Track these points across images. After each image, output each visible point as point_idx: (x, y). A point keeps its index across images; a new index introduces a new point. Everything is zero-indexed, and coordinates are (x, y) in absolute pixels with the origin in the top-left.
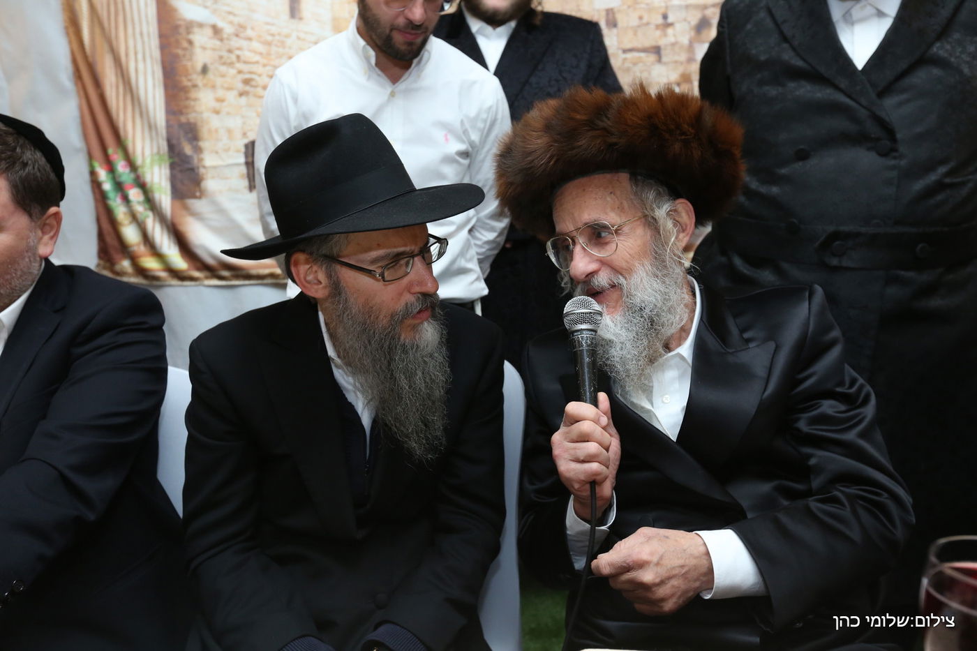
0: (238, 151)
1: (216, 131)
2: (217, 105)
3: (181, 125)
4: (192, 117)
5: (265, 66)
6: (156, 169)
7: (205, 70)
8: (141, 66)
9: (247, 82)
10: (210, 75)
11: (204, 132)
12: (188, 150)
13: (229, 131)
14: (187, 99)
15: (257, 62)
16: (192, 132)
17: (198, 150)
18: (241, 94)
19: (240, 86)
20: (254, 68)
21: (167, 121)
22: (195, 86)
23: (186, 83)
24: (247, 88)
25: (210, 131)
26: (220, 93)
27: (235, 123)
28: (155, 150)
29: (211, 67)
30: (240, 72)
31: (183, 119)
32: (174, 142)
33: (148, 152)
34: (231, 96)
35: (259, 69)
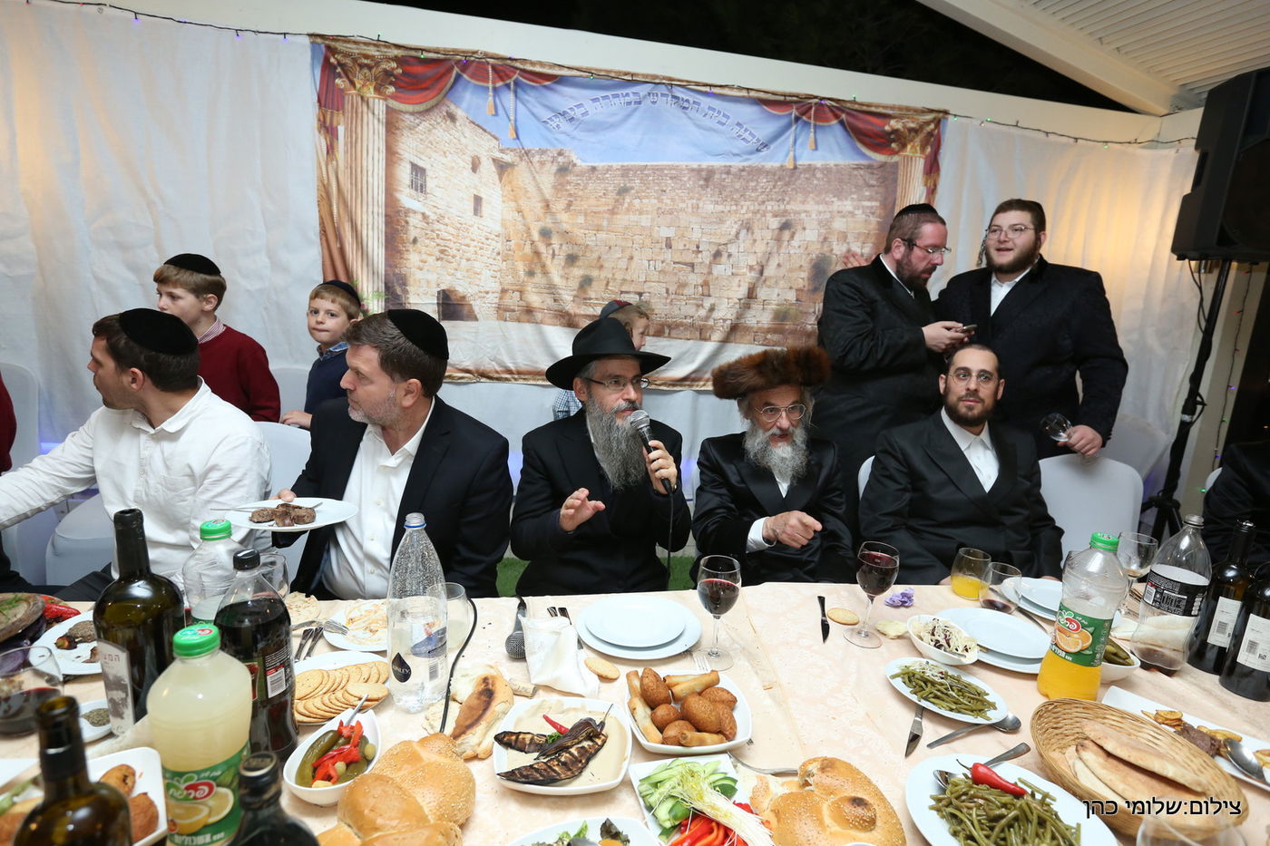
0: (433, 295)
1: (419, 281)
2: (421, 264)
3: (395, 274)
4: (404, 271)
5: (455, 243)
6: (376, 302)
7: (415, 241)
8: (370, 232)
9: (442, 252)
10: (418, 244)
11: (411, 281)
12: (399, 291)
13: (428, 282)
14: (401, 258)
15: (450, 240)
16: (403, 281)
17: (406, 292)
18: (438, 260)
19: (438, 254)
20: (448, 243)
21: (386, 271)
22: (408, 251)
23: (401, 247)
24: (442, 256)
25: (415, 280)
26: (424, 257)
27: (433, 277)
28: (376, 289)
29: (420, 240)
30: (438, 245)
31: (397, 271)
32: (390, 285)
33: (370, 290)
34: (431, 260)
35: (451, 245)
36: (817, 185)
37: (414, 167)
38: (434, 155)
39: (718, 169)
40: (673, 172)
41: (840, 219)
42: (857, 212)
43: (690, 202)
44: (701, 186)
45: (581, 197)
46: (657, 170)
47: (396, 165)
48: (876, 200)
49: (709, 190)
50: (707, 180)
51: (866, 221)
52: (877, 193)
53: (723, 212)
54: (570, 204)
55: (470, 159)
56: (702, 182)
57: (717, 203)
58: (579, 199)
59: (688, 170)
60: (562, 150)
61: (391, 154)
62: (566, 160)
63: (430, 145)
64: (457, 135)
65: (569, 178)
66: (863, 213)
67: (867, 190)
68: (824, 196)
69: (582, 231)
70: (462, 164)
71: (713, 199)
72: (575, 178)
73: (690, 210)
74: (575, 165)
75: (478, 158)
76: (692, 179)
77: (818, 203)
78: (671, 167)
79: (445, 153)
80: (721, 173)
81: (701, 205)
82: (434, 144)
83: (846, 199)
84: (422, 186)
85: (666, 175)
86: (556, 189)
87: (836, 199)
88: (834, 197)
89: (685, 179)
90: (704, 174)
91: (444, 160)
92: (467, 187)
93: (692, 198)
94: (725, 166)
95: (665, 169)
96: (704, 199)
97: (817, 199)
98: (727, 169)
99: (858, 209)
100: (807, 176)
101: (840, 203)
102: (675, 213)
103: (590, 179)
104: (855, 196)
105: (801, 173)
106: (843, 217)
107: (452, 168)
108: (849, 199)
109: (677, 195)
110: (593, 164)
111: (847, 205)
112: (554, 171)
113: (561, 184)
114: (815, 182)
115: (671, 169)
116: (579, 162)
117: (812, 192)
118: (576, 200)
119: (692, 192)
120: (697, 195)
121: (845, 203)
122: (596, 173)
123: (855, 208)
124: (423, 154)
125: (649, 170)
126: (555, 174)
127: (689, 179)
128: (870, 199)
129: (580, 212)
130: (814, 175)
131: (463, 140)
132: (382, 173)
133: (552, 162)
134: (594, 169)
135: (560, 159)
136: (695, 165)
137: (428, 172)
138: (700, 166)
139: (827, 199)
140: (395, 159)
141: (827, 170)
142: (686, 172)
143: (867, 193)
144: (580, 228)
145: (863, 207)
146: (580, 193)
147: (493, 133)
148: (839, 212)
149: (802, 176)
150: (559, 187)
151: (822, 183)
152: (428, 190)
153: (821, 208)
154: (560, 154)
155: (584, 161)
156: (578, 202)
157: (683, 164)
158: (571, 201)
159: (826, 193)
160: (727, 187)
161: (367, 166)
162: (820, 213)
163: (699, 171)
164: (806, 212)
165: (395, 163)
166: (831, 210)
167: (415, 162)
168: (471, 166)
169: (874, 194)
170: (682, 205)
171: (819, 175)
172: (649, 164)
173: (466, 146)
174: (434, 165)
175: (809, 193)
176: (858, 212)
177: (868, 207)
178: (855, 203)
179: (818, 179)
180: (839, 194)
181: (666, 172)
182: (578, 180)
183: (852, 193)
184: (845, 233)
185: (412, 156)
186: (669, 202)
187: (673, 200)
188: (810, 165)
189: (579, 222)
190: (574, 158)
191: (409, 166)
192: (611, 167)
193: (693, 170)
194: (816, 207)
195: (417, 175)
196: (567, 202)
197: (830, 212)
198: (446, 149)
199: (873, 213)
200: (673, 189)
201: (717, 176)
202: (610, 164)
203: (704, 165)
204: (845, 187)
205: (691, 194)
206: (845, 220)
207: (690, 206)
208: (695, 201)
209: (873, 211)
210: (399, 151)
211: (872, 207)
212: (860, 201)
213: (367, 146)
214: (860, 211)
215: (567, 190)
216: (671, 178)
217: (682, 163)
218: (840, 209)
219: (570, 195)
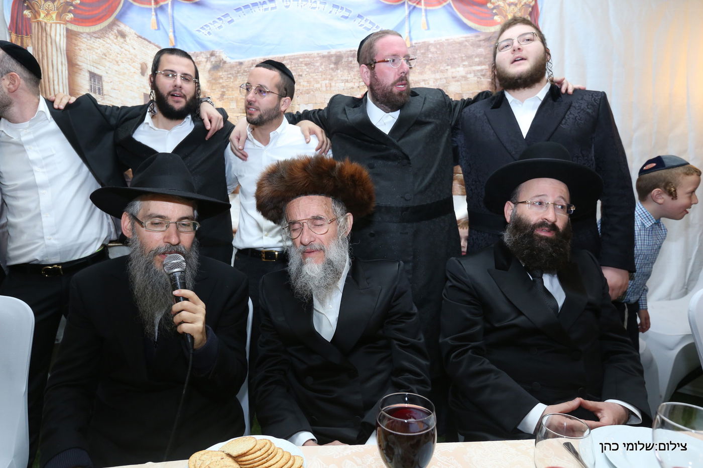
36: (431, 58)
37: (93, 76)
38: (107, 64)
39: (345, 54)
40: (307, 59)
41: (454, 83)
42: (469, 76)
43: (324, 83)
44: (332, 69)
45: (231, 87)
46: (294, 59)
47: (77, 74)
48: (484, 64)
49: (339, 71)
50: (336, 63)
51: (478, 82)
52: (485, 58)
53: (353, 88)
54: (223, 94)
55: (140, 66)
56: (332, 66)
57: (347, 81)
58: (230, 89)
59: (320, 56)
60: (213, 51)
61: (72, 65)
62: (217, 59)
63: (104, 57)
64: (127, 47)
65: (220, 74)
66: (475, 76)
67: (476, 57)
68: (439, 65)
69: (235, 115)
70: (133, 70)
71: (342, 78)
72: (226, 73)
73: (324, 89)
74: (225, 62)
75: (146, 65)
76: (324, 64)
77: (434, 72)
78: (305, 56)
79: (117, 62)
80: (348, 57)
81: (333, 84)
82: (108, 55)
83: (459, 66)
84: (99, 89)
85: (301, 63)
86: (210, 83)
87: (449, 67)
88: (448, 65)
89: (318, 64)
90: (333, 59)
91: (116, 67)
92: (138, 88)
93: (324, 79)
94: (351, 51)
95: (300, 58)
96: (336, 79)
97: (433, 69)
98: (352, 52)
99: (470, 73)
100: (422, 51)
101: (453, 70)
102: (312, 93)
103: (238, 72)
104: (466, 63)
105: (417, 50)
106: (458, 81)
107: (124, 74)
108: (461, 66)
109: (312, 77)
110: (241, 60)
111: (461, 71)
112: (209, 69)
113: (215, 79)
114: (430, 56)
115: (306, 57)
116: (228, 60)
117: (429, 64)
118: (228, 90)
119: (324, 74)
120: (329, 77)
121: (458, 69)
122: (243, 67)
123: (467, 73)
124: (99, 64)
125: (287, 60)
126: (209, 71)
127: (321, 64)
128: (480, 64)
129: (232, 100)
130: (428, 50)
131: (132, 50)
132: (66, 82)
133: (207, 62)
134: (241, 64)
135: (213, 59)
136: (325, 53)
137: (104, 79)
138: (329, 53)
139: (442, 68)
140: (75, 70)
141: (440, 45)
142: (318, 59)
143: (477, 60)
144: (233, 113)
145: (474, 71)
146: (231, 85)
147: (157, 44)
148: (453, 78)
149: (418, 52)
150: (213, 81)
151: (436, 55)
152: (105, 92)
153: (438, 76)
154: (212, 55)
155: (232, 58)
156: (230, 92)
157: (315, 52)
158: (224, 92)
159: (441, 63)
160: (354, 67)
161: (53, 77)
162: (436, 80)
163: (329, 57)
164: (424, 80)
165: (76, 73)
166: (446, 76)
167: (93, 71)
168: (140, 71)
169: (482, 59)
170: (318, 86)
171: (432, 49)
172: (287, 55)
173: (136, 56)
174: (109, 72)
175: (426, 64)
176: (471, 76)
177: (478, 70)
178: (466, 69)
179: (433, 53)
180: (452, 63)
181: (301, 60)
182: (228, 74)
183: (463, 60)
184: (460, 93)
185: (89, 66)
186: (305, 84)
187: (308, 82)
188: (424, 42)
189: (231, 107)
190: (224, 57)
191: (87, 75)
192: (255, 60)
193: (324, 57)
194: (433, 76)
195: (95, 81)
196: (220, 93)
197: (445, 78)
198: (117, 60)
199: (484, 75)
200: (309, 73)
201: (344, 60)
202: (254, 58)
203: (333, 51)
204: (456, 56)
205: (324, 76)
206: (459, 83)
207: (324, 85)
208: (327, 82)
209: (483, 73)
210: (79, 63)
211: (482, 70)
212: (471, 66)
213: (52, 61)
214: (472, 75)
215: (220, 83)
216: (306, 65)
217: (313, 52)
218: (453, 76)
219: (223, 87)
